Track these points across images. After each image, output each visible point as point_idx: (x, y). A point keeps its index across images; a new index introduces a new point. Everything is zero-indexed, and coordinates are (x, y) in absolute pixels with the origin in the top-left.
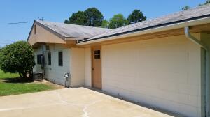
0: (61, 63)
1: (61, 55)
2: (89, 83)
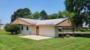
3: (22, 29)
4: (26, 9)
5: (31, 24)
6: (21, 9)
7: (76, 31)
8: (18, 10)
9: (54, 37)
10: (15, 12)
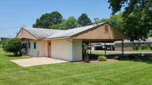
0: (35, 47)
1: (35, 44)
2: (47, 56)
3: (30, 47)
4: (54, 13)
5: (36, 37)
6: (47, 14)
7: (142, 49)
8: (43, 15)
9: (71, 60)
10: (38, 20)
